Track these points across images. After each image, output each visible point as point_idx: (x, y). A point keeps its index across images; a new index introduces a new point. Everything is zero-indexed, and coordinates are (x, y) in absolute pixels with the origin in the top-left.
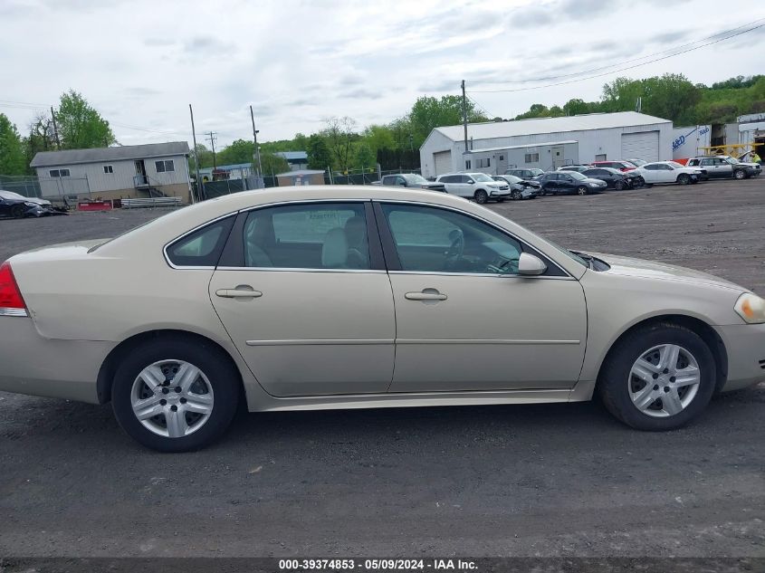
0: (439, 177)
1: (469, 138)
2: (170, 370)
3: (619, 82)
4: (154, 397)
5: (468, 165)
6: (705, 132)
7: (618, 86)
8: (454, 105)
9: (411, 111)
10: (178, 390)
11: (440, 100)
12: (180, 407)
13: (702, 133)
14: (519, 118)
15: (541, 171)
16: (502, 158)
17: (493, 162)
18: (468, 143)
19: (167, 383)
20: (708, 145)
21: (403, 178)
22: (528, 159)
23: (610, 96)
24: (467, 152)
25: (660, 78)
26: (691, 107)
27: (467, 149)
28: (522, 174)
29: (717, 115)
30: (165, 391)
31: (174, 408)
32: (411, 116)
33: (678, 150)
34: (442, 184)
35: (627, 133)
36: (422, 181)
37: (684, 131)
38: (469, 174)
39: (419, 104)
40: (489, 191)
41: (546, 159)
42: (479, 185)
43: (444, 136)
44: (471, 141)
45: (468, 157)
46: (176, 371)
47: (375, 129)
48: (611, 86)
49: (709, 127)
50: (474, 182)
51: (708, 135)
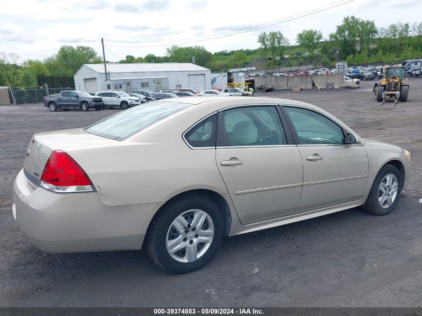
0: (97, 93)
1: (107, 72)
2: (189, 217)
3: (174, 47)
4: (181, 236)
5: (109, 87)
6: (225, 76)
7: (174, 49)
8: (85, 52)
9: (57, 53)
10: (194, 229)
11: (76, 48)
12: (195, 241)
13: (223, 77)
14: (122, 62)
15: (153, 93)
16: (128, 84)
17: (123, 86)
18: (107, 74)
19: (189, 226)
20: (227, 83)
21: (75, 93)
22: (143, 85)
23: (170, 54)
24: (107, 79)
25: (194, 47)
26: (208, 63)
27: (107, 78)
28: (142, 93)
29: (219, 68)
30: (187, 232)
31: (191, 242)
32: (57, 56)
33: (214, 84)
34: (101, 97)
35: (191, 75)
36: (87, 95)
37: (216, 75)
38: (116, 92)
39: (62, 49)
40: (129, 102)
41: (153, 85)
42: (123, 98)
43: (91, 69)
44: (109, 73)
45: (108, 82)
46: (192, 217)
47: (30, 62)
48: (170, 49)
49: (226, 74)
50: (120, 97)
51: (226, 77)
